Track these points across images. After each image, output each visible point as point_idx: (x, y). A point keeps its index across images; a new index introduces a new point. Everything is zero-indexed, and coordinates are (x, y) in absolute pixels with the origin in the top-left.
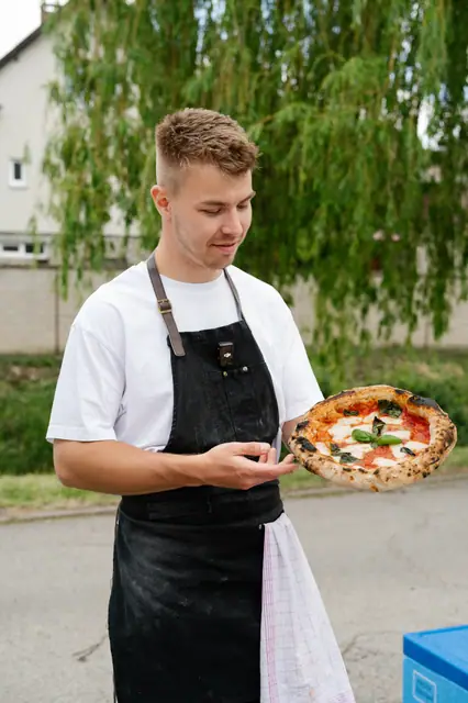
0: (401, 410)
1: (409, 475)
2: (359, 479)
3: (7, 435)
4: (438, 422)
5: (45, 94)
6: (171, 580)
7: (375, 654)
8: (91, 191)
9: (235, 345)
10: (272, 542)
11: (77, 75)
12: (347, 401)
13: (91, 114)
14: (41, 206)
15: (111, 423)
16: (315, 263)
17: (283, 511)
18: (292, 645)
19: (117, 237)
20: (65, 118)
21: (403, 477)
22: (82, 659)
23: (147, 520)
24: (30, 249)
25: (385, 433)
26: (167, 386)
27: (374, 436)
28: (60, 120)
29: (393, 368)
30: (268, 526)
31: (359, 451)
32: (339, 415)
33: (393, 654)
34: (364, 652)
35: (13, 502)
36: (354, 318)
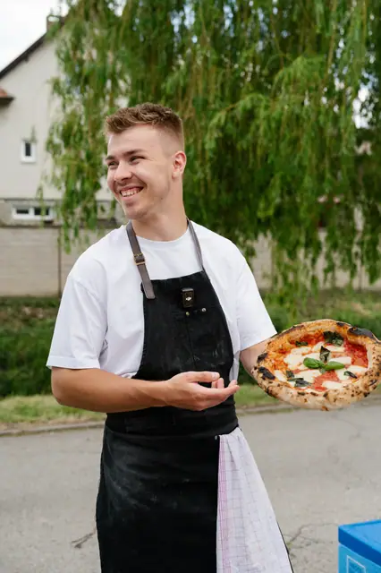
0: (343, 339)
1: (353, 395)
2: (311, 401)
3: (20, 363)
4: (374, 349)
5: (49, 88)
6: (142, 480)
7: (317, 542)
8: (86, 165)
9: (195, 291)
10: (226, 449)
11: (75, 73)
12: (298, 334)
13: (86, 103)
14: (46, 178)
15: (96, 355)
16: (272, 223)
17: (237, 426)
18: (242, 535)
19: (107, 201)
20: (64, 107)
21: (348, 397)
22: (79, 546)
23: (125, 432)
24: (38, 212)
25: (331, 360)
26: (139, 324)
27: (322, 362)
28: (60, 108)
29: (332, 306)
30: (223, 438)
31: (310, 376)
32: (292, 346)
33: (332, 542)
34: (307, 541)
35: (23, 418)
36: (305, 266)
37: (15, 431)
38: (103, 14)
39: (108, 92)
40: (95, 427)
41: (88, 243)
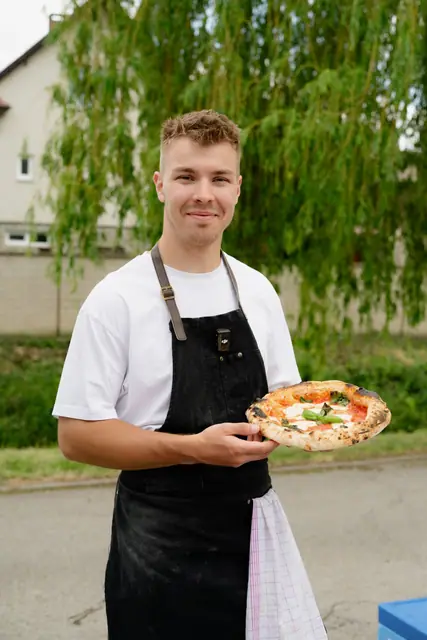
0: (349, 401)
1: (339, 438)
3: (10, 411)
4: (375, 405)
5: (49, 95)
6: (163, 548)
7: (352, 622)
8: (89, 186)
9: (232, 331)
10: (260, 515)
11: (78, 80)
13: (90, 115)
15: (113, 402)
16: (299, 255)
17: (271, 487)
18: (275, 614)
19: (111, 228)
20: (65, 119)
22: (77, 623)
26: (166, 369)
27: (320, 416)
28: (61, 120)
29: (371, 353)
30: (257, 501)
32: (296, 401)
33: (369, 623)
34: (341, 620)
35: (14, 473)
36: (336, 306)
37: (5, 489)
38: (113, 13)
39: (117, 104)
40: (104, 485)
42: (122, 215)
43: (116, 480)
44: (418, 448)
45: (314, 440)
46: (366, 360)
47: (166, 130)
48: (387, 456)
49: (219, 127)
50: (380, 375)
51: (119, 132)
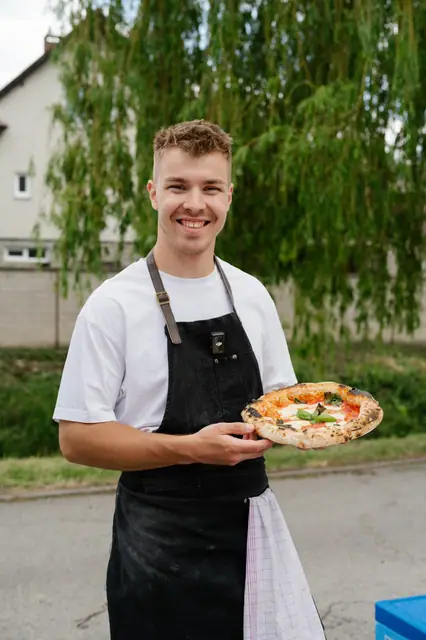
1: (332, 436)
3: (11, 422)
4: (367, 404)
5: (49, 115)
7: (349, 622)
8: (89, 202)
9: (226, 334)
10: (256, 515)
11: (78, 99)
12: (298, 392)
14: (43, 215)
15: (112, 406)
16: (294, 267)
17: (268, 487)
18: (273, 610)
19: (112, 243)
20: (66, 137)
22: (81, 626)
24: (33, 253)
26: (162, 372)
28: (62, 138)
29: (362, 361)
30: (254, 501)
32: (290, 402)
33: (366, 622)
34: (339, 620)
35: (17, 482)
36: (332, 315)
37: (8, 497)
38: (110, 35)
40: (105, 492)
41: (90, 288)
42: (123, 230)
43: (116, 487)
44: (410, 453)
45: (307, 438)
46: (357, 368)
47: (158, 140)
48: (380, 461)
49: (210, 137)
50: (372, 382)
51: (117, 149)
